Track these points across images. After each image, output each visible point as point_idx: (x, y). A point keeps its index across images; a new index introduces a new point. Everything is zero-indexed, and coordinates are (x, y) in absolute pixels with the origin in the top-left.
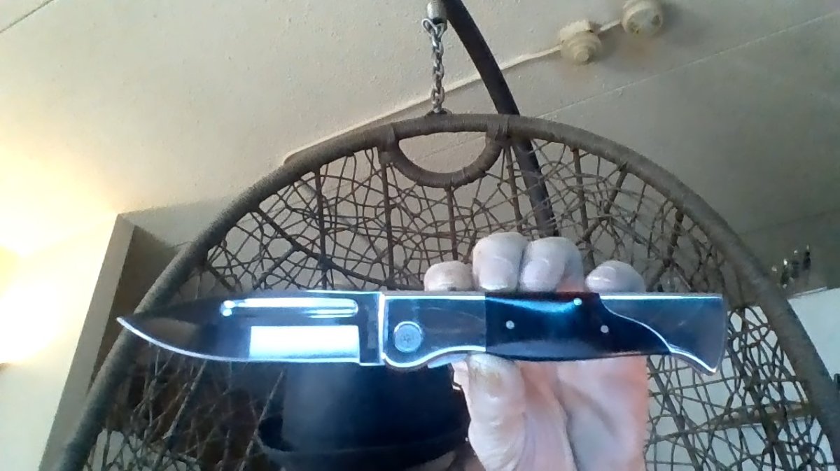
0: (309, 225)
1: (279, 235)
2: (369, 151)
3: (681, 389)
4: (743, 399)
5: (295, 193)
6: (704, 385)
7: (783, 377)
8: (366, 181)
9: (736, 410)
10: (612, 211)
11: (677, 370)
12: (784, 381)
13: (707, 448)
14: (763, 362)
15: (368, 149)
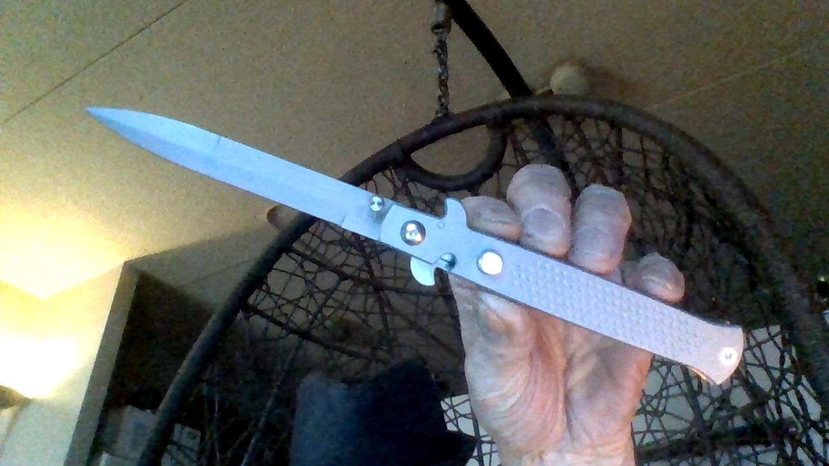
0: (349, 253)
1: (323, 269)
9: (789, 370)
15: (385, 169)
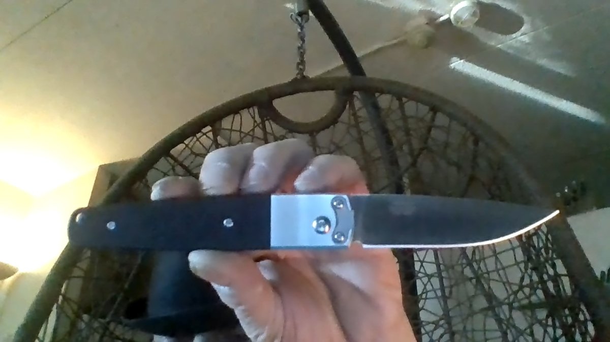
2: (251, 109)
3: (488, 273)
4: (531, 276)
5: (198, 143)
6: (503, 269)
7: (554, 256)
8: (251, 131)
9: (527, 286)
10: (430, 142)
11: (484, 259)
12: (556, 259)
13: (508, 317)
14: (541, 246)
15: (250, 107)
